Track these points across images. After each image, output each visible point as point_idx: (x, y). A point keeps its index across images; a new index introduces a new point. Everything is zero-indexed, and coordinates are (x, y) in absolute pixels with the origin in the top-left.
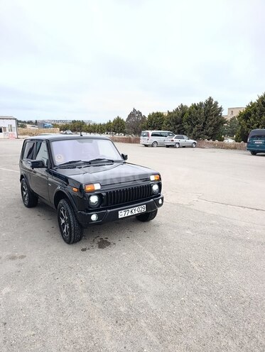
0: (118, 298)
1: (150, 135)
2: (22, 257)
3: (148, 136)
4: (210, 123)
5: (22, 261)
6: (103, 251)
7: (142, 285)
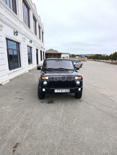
0: (32, 120)
2: (23, 99)
7: (44, 119)
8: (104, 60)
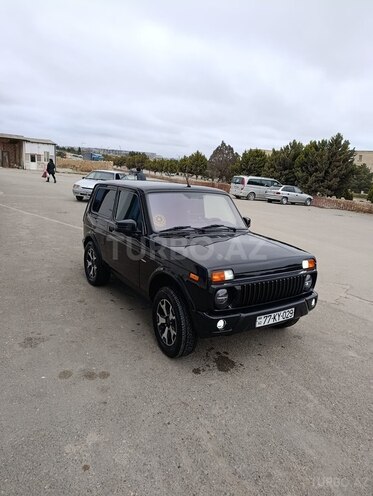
0: (278, 473)
1: (246, 182)
2: (104, 375)
3: (244, 184)
4: (336, 171)
5: (106, 382)
6: (227, 376)
7: (310, 452)
8: (161, 171)
